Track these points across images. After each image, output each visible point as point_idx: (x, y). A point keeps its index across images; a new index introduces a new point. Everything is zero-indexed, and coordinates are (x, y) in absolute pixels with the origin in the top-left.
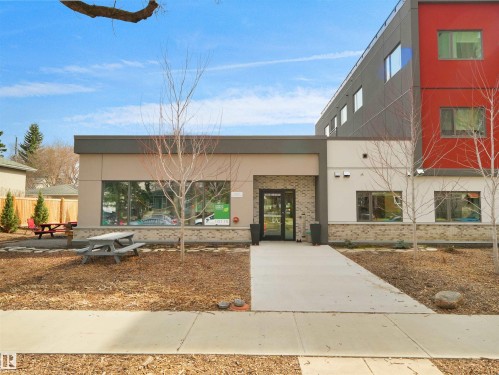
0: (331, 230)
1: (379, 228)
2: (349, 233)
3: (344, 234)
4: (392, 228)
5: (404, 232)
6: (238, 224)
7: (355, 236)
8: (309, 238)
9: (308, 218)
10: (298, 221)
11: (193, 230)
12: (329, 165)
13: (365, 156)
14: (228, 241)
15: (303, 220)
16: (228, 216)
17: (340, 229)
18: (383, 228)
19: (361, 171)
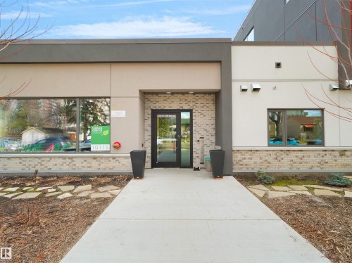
0: (237, 157)
1: (295, 154)
2: (258, 160)
3: (252, 162)
4: (311, 154)
5: (326, 159)
6: (120, 151)
7: (266, 164)
8: (209, 166)
9: (208, 143)
10: (195, 145)
11: (64, 158)
12: (234, 77)
13: (278, 65)
14: (107, 171)
15: (200, 144)
16: (107, 140)
17: (247, 156)
18: (300, 154)
19: (274, 84)
